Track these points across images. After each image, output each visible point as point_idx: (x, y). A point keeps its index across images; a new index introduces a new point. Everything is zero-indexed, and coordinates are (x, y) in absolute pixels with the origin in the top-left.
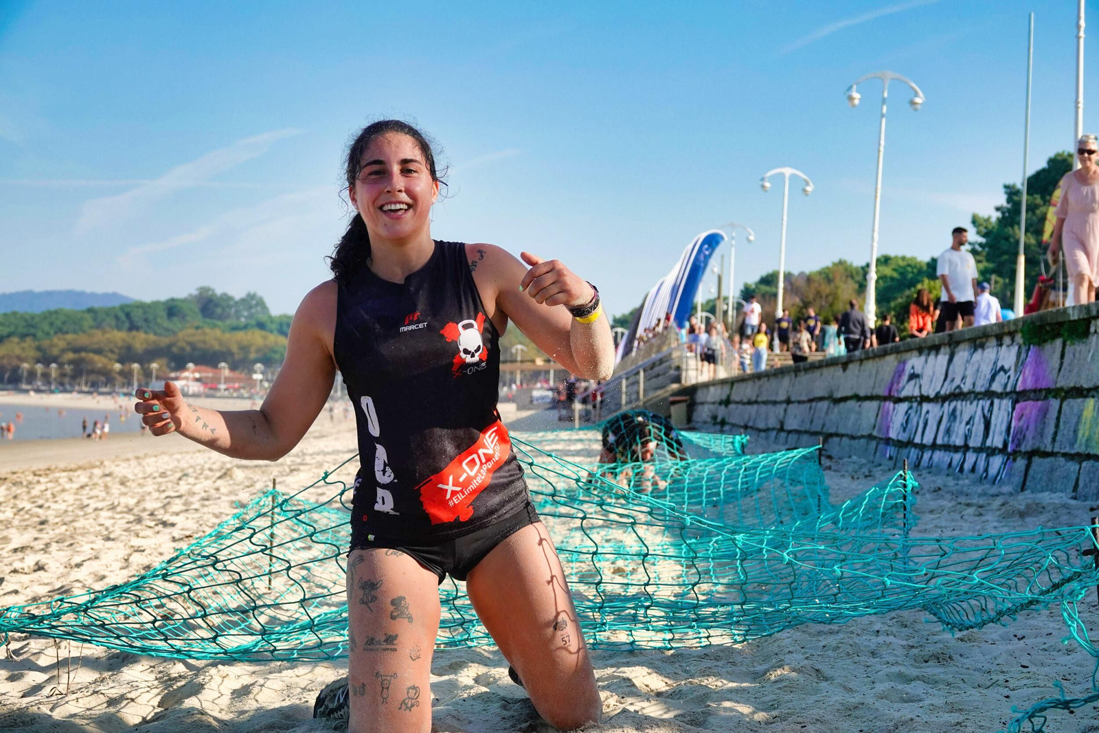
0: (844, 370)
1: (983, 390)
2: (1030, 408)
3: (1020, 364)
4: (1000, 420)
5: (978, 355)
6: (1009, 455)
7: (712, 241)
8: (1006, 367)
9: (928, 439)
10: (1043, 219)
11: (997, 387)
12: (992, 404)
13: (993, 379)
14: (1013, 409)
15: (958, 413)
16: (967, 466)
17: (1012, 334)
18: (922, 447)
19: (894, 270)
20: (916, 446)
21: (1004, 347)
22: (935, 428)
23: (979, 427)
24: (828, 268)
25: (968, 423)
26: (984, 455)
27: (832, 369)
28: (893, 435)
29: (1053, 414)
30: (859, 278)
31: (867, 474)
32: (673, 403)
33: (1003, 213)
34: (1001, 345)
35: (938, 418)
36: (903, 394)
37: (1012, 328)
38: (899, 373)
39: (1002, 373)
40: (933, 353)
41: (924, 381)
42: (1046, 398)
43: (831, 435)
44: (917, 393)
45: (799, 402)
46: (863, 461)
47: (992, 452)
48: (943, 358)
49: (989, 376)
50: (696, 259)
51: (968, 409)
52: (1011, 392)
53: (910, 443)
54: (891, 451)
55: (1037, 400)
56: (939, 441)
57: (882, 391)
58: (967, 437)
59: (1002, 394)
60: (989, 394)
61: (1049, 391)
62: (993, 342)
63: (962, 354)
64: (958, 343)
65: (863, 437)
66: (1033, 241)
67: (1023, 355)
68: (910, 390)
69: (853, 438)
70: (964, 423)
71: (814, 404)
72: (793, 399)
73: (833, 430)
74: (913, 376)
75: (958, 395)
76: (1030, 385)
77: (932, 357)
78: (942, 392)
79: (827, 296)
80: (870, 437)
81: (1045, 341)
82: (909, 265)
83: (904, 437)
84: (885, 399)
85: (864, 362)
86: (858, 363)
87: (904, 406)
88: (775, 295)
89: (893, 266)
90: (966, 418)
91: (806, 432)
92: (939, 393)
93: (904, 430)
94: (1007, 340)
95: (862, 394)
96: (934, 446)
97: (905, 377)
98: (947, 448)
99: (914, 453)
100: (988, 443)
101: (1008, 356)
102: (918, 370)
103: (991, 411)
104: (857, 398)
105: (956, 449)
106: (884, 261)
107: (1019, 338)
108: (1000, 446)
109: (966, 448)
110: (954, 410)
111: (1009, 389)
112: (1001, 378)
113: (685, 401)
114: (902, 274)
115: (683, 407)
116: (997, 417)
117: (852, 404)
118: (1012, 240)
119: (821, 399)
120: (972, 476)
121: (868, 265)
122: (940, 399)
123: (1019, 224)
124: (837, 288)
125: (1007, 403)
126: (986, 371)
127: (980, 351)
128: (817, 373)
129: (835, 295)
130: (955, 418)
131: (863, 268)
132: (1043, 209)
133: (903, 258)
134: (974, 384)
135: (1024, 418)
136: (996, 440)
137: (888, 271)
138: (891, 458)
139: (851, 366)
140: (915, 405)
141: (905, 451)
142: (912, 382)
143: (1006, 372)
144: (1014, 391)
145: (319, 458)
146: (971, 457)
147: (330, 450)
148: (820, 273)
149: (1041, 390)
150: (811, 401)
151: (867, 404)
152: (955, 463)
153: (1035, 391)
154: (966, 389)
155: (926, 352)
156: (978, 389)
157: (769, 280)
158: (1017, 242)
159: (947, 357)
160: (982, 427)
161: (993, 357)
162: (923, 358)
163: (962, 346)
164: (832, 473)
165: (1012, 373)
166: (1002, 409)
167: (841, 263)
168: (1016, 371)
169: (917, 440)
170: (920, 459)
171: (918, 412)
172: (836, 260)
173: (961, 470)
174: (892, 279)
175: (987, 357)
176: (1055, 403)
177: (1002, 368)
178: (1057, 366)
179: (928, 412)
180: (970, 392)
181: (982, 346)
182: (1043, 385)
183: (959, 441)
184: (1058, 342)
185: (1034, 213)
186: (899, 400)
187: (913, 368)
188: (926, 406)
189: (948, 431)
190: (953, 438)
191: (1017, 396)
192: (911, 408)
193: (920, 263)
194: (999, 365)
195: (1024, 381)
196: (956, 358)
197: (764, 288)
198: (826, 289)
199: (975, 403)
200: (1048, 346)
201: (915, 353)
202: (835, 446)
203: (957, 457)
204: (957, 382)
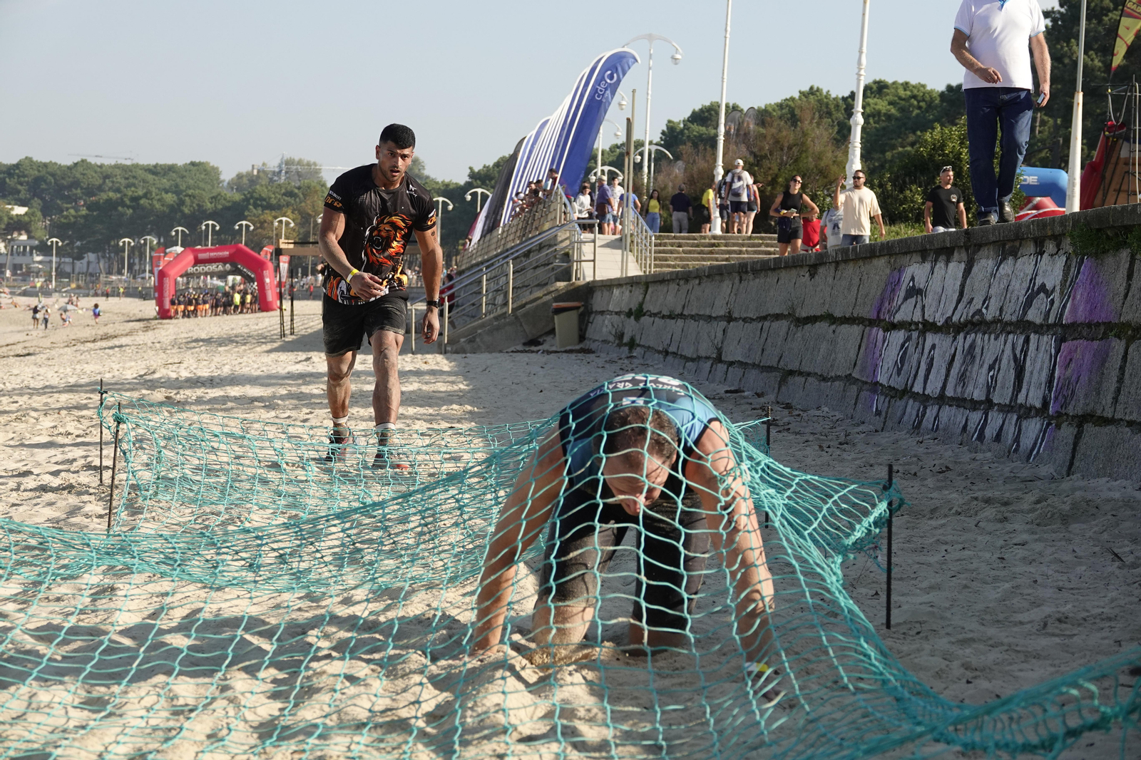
0: (812, 276)
1: (1014, 319)
2: (1082, 349)
3: (1068, 282)
4: (1038, 366)
5: (1006, 268)
6: (1052, 418)
7: (617, 66)
8: (1049, 287)
9: (933, 388)
10: (1113, 32)
11: (1034, 315)
12: (1027, 341)
13: (1028, 304)
14: (1058, 351)
15: (978, 350)
16: (990, 432)
17: (1057, 239)
18: (924, 399)
19: (891, 103)
20: (915, 396)
21: (1045, 256)
22: (943, 371)
23: (1007, 374)
24: (792, 99)
25: (991, 368)
26: (1015, 417)
27: (794, 272)
28: (882, 378)
29: (1115, 361)
30: (840, 116)
31: (842, 439)
32: (559, 311)
33: (1054, 21)
34: (1042, 253)
35: (948, 358)
36: (898, 317)
37: (1058, 230)
38: (893, 285)
39: (1042, 295)
40: (943, 258)
41: (930, 300)
42: (1105, 337)
43: (791, 373)
44: (917, 317)
45: (745, 320)
46: (839, 415)
47: (1026, 412)
48: (955, 269)
49: (1022, 299)
50: (595, 91)
51: (994, 347)
52: (1054, 325)
53: (906, 392)
54: (879, 402)
55: (1093, 340)
56: (949, 392)
57: (867, 312)
58: (990, 388)
59: (1041, 326)
60: (1023, 326)
61: (1109, 326)
62: (1031, 248)
63: (985, 264)
64: (979, 246)
65: (838, 378)
66: (1097, 63)
67: (1073, 271)
68: (907, 311)
69: (824, 379)
70: (986, 366)
71: (767, 324)
72: (736, 315)
73: (794, 366)
74: (914, 292)
75: (976, 324)
76: (1081, 316)
77: (940, 265)
78: (955, 319)
79: (790, 148)
80: (849, 378)
81: (1105, 252)
82: (914, 97)
83: (898, 383)
84: (871, 323)
85: (842, 266)
86: (833, 267)
87: (898, 337)
88: (713, 142)
89: (890, 98)
90: (989, 360)
91: (754, 365)
92: (950, 318)
93: (899, 374)
94: (1050, 247)
95: (838, 314)
96: (942, 399)
97: (902, 294)
98: (961, 402)
99: (912, 407)
100: (1021, 399)
101: (1052, 271)
102: (920, 283)
103: (1025, 351)
104: (831, 318)
105: (974, 405)
106: (877, 89)
107: (1067, 245)
108: (1038, 405)
109: (988, 404)
110: (972, 346)
111: (1051, 320)
112: (1041, 302)
113: (577, 308)
114: (902, 110)
115: (573, 316)
116: (1034, 361)
117: (822, 327)
118: (1067, 61)
119: (778, 317)
120: (995, 446)
121: (853, 95)
122: (951, 328)
123: (1077, 38)
124: (805, 134)
125: (1048, 341)
126: (1019, 289)
127: (1010, 260)
128: (772, 278)
129: (802, 146)
130: (973, 358)
131: (844, 99)
132: (1114, 15)
133: (906, 85)
134: (1001, 310)
135: (1072, 365)
136: (1032, 395)
137: (881, 105)
138: (878, 413)
139: (821, 270)
140: (915, 335)
141: (900, 404)
142: (913, 300)
143: (1048, 294)
144: (1058, 324)
145: (22, 400)
146: (995, 419)
147: (39, 384)
148: (780, 106)
149: (1098, 325)
150: (764, 318)
151: (845, 329)
152: (971, 426)
153: (1089, 325)
154: (989, 315)
155: (932, 256)
156: (1007, 318)
157: (705, 116)
158: (1075, 63)
159: (963, 266)
160: (1012, 375)
161: (1029, 270)
162: (928, 266)
163: (984, 252)
164: (792, 437)
165: (1056, 295)
166: (1041, 351)
167: (813, 92)
168: (1062, 293)
169: (918, 388)
170: (920, 417)
171: (920, 346)
172: (806, 88)
173: (981, 437)
174: (889, 117)
175: (1019, 270)
176: (1118, 346)
177: (1043, 288)
178: (1122, 290)
179: (933, 347)
180: (996, 321)
181: (1015, 254)
182: (1101, 316)
183: (978, 395)
184: (1125, 254)
185: (1100, 21)
186: (893, 327)
187: (913, 279)
188: (931, 339)
189: (962, 378)
190: (970, 388)
191: (1064, 332)
192: (908, 339)
193: (930, 92)
194: (1039, 282)
195: (1074, 309)
196: (975, 269)
197: (697, 129)
198: (788, 135)
199: (1002, 338)
200: (1109, 260)
201: (917, 257)
202: (797, 390)
203: (976, 417)
204: (977, 304)
